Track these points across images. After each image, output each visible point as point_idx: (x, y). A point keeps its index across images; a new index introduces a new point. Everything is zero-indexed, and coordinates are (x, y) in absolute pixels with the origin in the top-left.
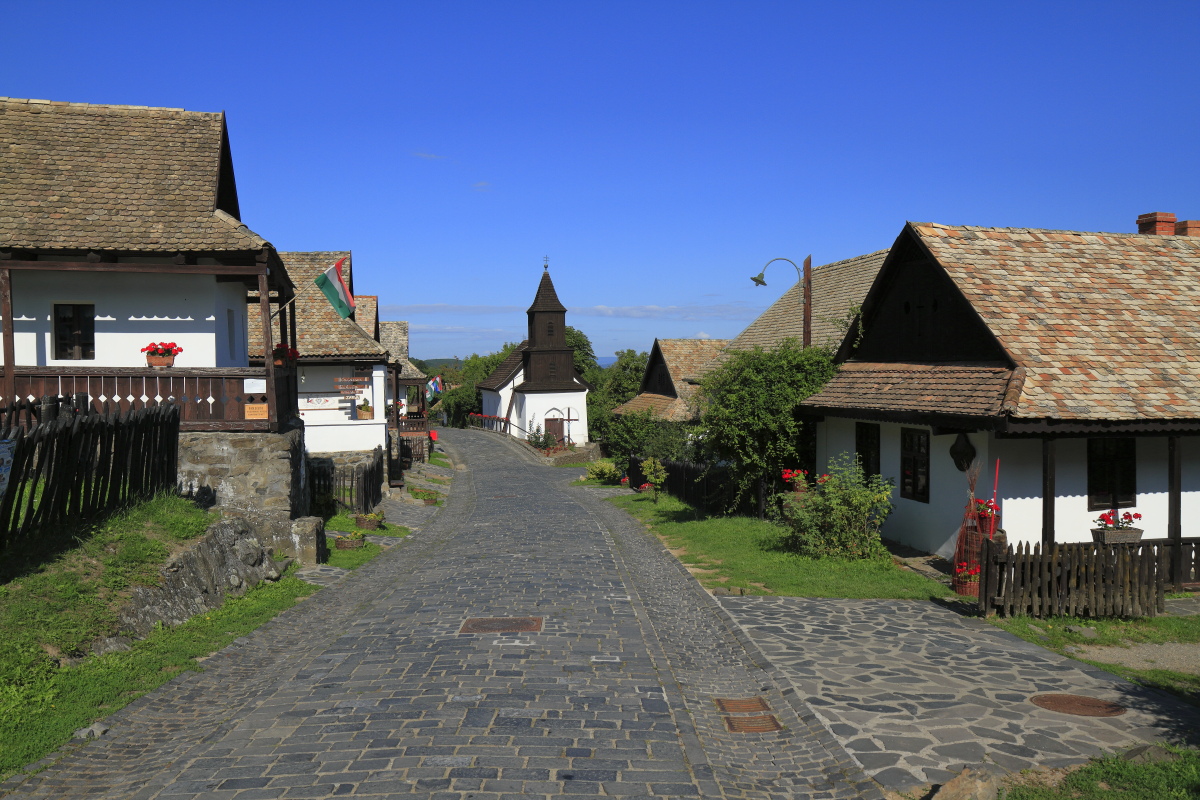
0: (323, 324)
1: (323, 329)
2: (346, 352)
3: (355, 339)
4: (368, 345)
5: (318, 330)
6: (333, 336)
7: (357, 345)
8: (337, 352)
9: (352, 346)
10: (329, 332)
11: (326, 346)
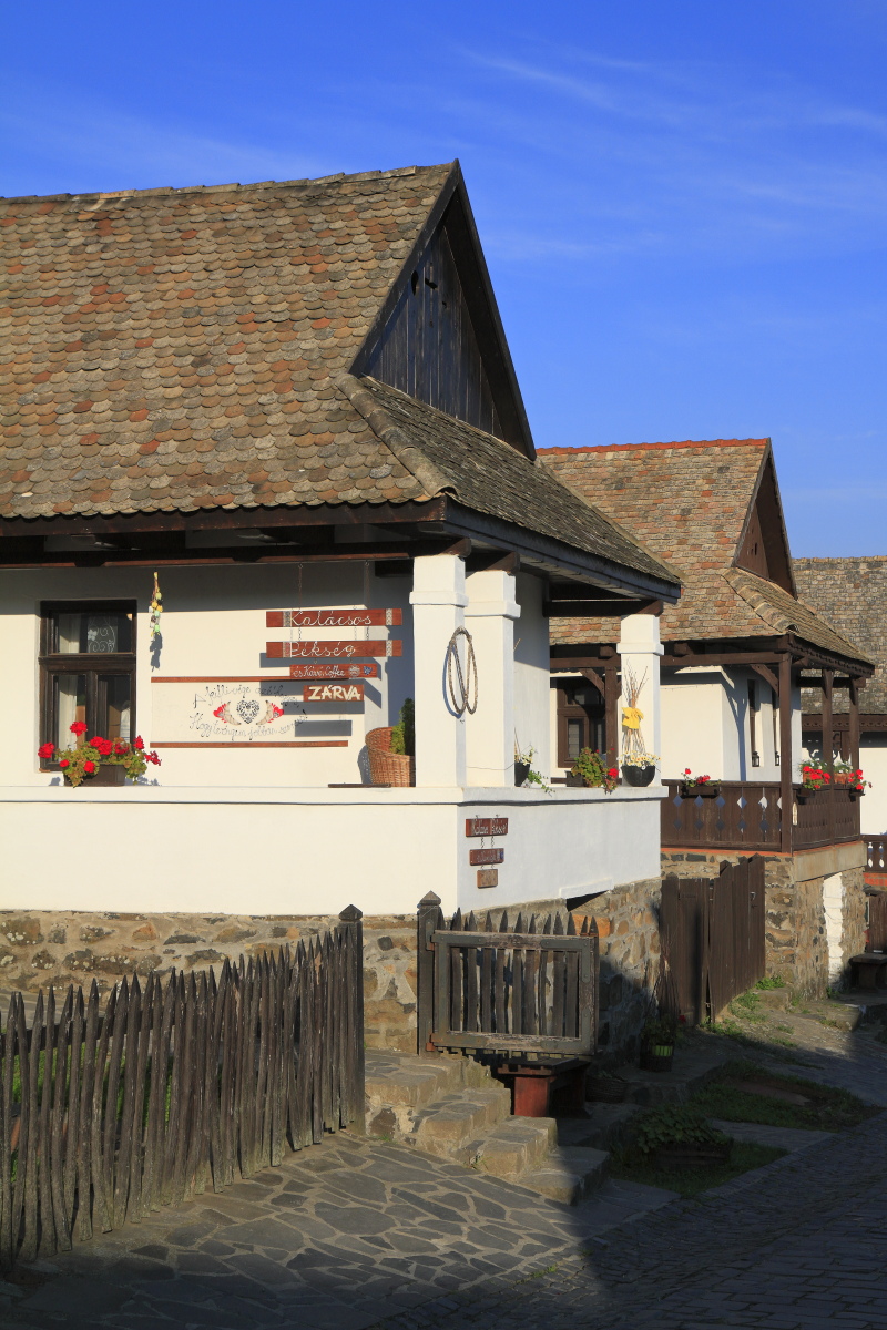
0: (249, 401)
1: (241, 420)
2: (288, 498)
3: (346, 451)
4: (384, 470)
5: (223, 421)
6: (266, 442)
7: (340, 472)
8: (250, 501)
9: (316, 475)
10: (255, 430)
11: (222, 479)
